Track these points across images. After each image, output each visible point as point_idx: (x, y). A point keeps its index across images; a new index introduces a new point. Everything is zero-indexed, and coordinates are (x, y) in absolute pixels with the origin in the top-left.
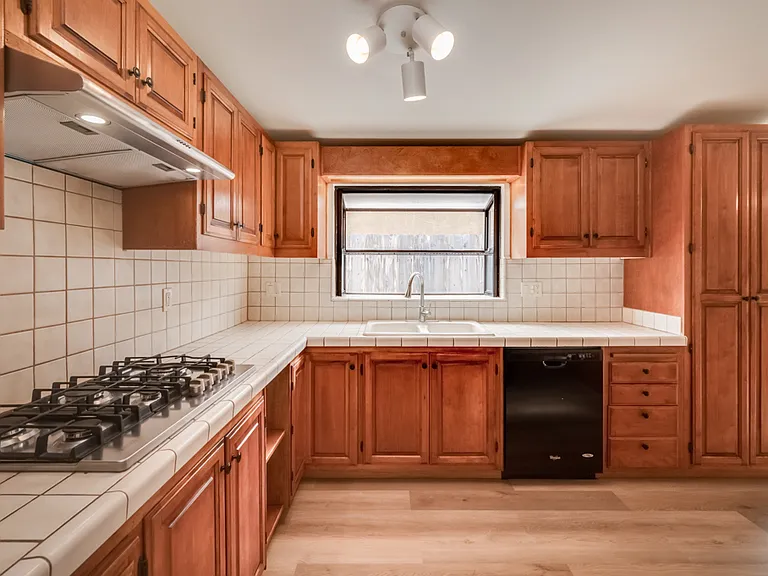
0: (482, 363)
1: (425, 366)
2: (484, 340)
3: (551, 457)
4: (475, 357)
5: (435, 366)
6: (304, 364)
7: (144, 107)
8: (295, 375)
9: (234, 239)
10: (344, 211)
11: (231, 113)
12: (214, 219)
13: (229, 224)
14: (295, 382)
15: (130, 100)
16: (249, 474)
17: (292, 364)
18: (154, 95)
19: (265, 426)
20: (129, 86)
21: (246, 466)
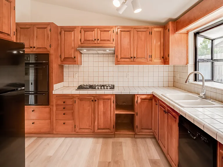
2: (175, 107)
4: (174, 114)
6: (151, 99)
7: (99, 43)
8: (139, 99)
9: (131, 61)
10: (212, 40)
11: (129, 31)
12: (121, 58)
13: (129, 58)
14: (139, 101)
15: (96, 43)
16: (103, 108)
17: (138, 96)
18: (101, 40)
19: (114, 103)
20: (96, 42)
21: (102, 105)
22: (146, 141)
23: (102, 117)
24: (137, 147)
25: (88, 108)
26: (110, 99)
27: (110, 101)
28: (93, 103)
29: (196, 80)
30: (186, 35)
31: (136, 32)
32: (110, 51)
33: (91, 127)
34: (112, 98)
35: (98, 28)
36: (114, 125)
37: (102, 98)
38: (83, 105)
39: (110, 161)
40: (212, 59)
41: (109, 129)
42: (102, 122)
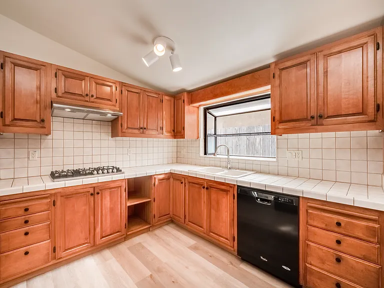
0: (226, 191)
1: (204, 188)
2: (228, 179)
3: (262, 257)
4: (223, 187)
5: (207, 188)
6: (168, 179)
7: (93, 102)
8: (157, 180)
9: (141, 133)
10: (215, 118)
11: (138, 93)
12: (128, 128)
13: (137, 129)
14: (157, 183)
15: (87, 101)
16: (110, 202)
17: (155, 176)
18: (97, 98)
19: (125, 191)
20: (87, 99)
21: (108, 198)
22: (165, 230)
23: (108, 217)
24: (163, 240)
25: (84, 208)
26: (120, 187)
27: (121, 190)
28: (92, 198)
29: (205, 154)
30: (197, 109)
31: (146, 96)
32: (113, 117)
33: (88, 240)
34: (124, 184)
35: (92, 77)
36: (126, 224)
37: (107, 187)
38: (74, 206)
39: (151, 273)
40: (215, 134)
41: (118, 232)
42: (108, 225)
